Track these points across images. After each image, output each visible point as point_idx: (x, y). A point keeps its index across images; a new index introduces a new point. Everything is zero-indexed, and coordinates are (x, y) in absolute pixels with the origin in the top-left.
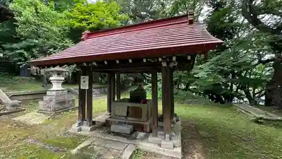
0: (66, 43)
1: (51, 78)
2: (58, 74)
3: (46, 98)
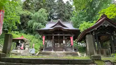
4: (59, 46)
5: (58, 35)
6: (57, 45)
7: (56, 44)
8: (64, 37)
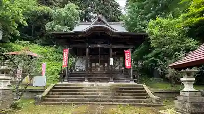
0: (187, 43)
1: (181, 79)
2: (188, 75)
3: (180, 98)
4: (99, 69)
5: (99, 46)
6: (96, 67)
7: (93, 65)
8: (111, 51)
